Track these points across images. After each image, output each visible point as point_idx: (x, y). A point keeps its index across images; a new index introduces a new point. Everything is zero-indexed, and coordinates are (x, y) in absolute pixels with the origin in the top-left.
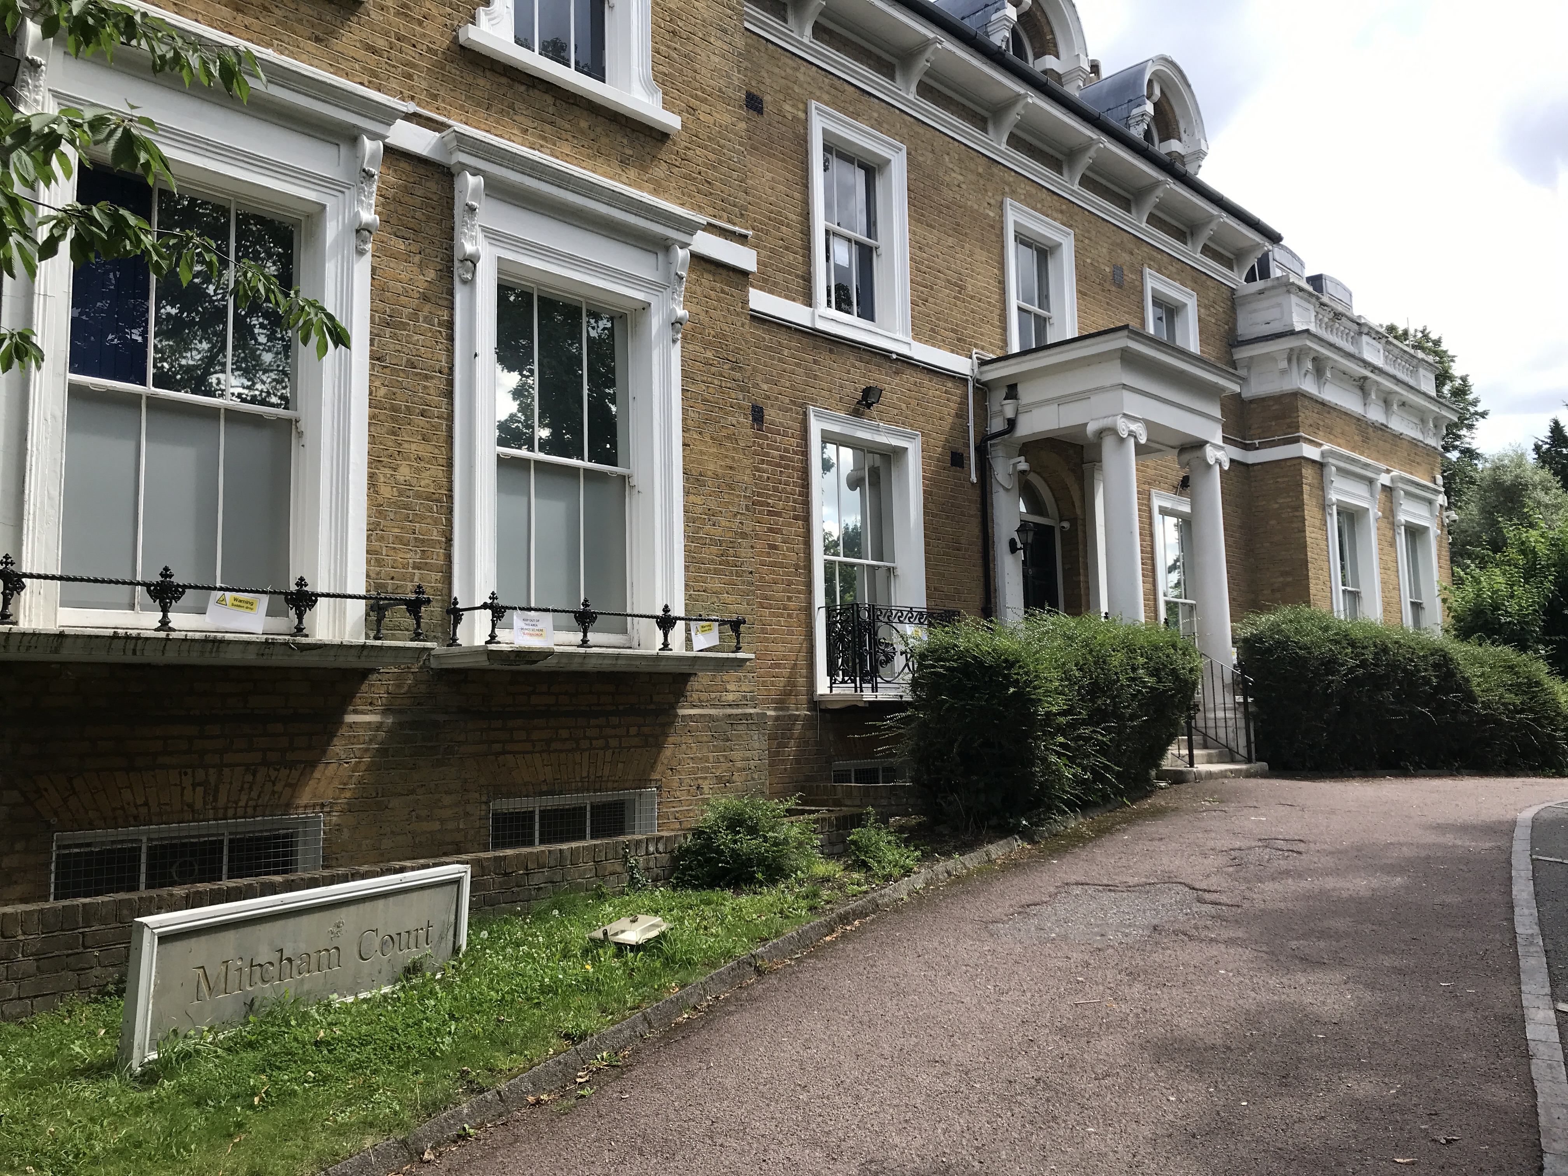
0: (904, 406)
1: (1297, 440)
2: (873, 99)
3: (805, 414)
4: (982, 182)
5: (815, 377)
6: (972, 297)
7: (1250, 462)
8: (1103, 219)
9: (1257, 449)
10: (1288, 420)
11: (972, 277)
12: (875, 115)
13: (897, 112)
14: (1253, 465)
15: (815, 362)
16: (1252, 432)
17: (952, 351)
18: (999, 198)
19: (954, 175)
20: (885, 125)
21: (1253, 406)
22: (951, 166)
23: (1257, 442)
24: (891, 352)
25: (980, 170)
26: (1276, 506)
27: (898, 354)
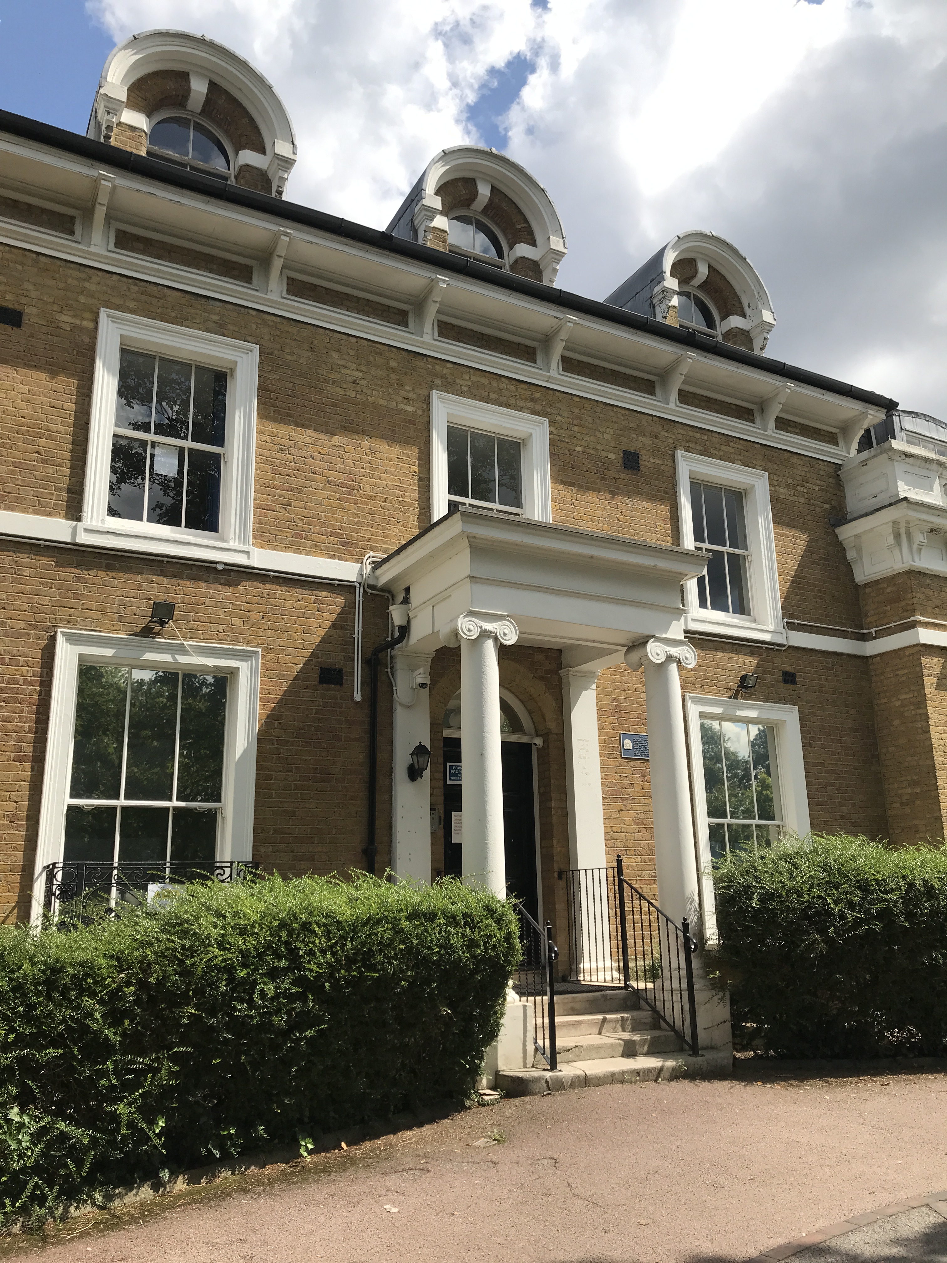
0: (237, 621)
1: (913, 625)
2: (211, 302)
3: (53, 640)
4: (393, 376)
5: (77, 597)
6: (370, 498)
7: (868, 654)
8: (606, 404)
9: (875, 638)
10: (903, 603)
11: (371, 476)
12: (215, 318)
13: (254, 313)
14: (872, 657)
15: (78, 579)
16: (869, 620)
17: (331, 557)
18: (424, 392)
19: (345, 371)
20: (230, 327)
21: (868, 590)
22: (342, 362)
23: (873, 630)
24: (216, 563)
25: (393, 364)
26: (898, 703)
27: (225, 564)
